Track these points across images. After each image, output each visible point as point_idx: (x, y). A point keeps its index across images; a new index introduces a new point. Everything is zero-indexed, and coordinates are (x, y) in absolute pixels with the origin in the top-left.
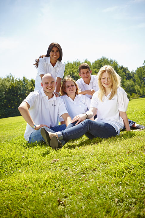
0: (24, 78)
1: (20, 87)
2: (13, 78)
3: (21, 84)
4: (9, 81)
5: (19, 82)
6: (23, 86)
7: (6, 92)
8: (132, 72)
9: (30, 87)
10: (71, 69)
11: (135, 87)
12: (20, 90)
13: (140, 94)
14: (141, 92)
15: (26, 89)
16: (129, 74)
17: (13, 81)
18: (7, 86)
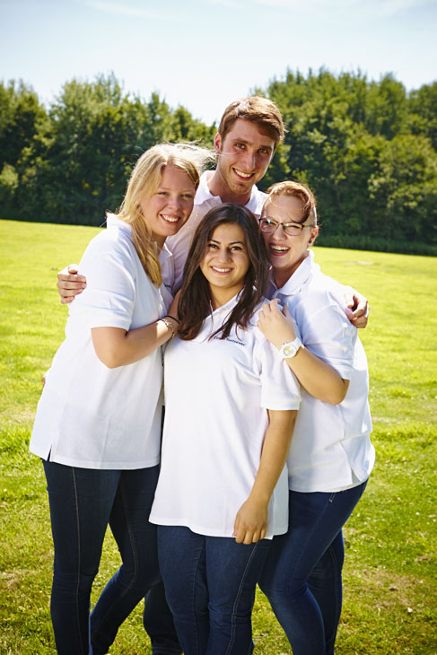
2: (117, 91)
4: (100, 98)
7: (83, 133)
10: (326, 100)
17: (116, 102)
18: (89, 114)
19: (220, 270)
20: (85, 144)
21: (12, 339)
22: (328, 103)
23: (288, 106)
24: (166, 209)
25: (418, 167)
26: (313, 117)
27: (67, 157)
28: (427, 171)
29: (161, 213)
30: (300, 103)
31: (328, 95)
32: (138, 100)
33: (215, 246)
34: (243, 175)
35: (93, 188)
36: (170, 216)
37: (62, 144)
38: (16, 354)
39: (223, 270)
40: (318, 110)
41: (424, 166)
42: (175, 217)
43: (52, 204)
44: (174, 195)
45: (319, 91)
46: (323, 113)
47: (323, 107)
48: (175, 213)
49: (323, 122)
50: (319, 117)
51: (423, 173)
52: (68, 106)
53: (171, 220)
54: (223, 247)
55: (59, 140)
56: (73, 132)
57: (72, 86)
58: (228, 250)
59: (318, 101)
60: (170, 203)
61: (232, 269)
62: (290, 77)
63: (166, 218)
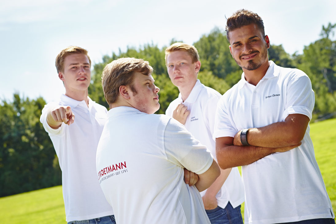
0: (17, 97)
1: (9, 121)
3: (9, 113)
5: (4, 109)
6: (15, 117)
8: (294, 55)
9: (33, 119)
12: (8, 127)
15: (23, 126)
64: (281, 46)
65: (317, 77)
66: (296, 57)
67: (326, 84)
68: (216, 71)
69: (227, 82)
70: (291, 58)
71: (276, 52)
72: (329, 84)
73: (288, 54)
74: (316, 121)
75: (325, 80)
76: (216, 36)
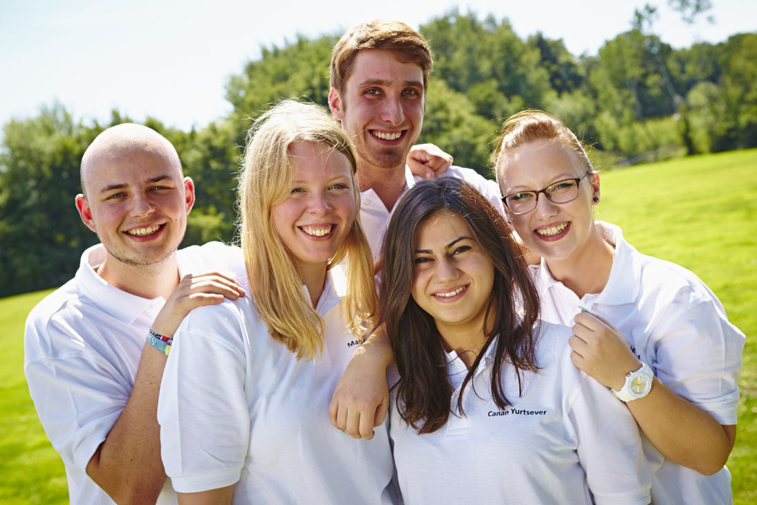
2: (68, 118)
4: (49, 131)
7: (40, 178)
8: (582, 57)
10: (313, 66)
11: (597, 123)
13: (616, 149)
14: (624, 142)
16: (570, 65)
17: (70, 131)
18: (41, 153)
19: (447, 295)
20: (45, 189)
21: (25, 459)
22: (318, 69)
23: (273, 83)
24: (305, 215)
25: (440, 115)
26: (306, 90)
27: (27, 211)
28: (453, 116)
29: (299, 224)
30: (285, 78)
31: (315, 60)
32: (95, 122)
33: (426, 260)
34: (388, 136)
35: (69, 238)
36: (315, 226)
37: (18, 195)
38: (37, 480)
39: (453, 293)
40: (308, 81)
41: (448, 112)
42: (324, 226)
43: (24, 271)
44: (315, 189)
45: (303, 59)
46: (316, 82)
47: (313, 75)
48: (323, 220)
49: (318, 92)
50: (311, 88)
51: (447, 121)
52: (13, 150)
53: (318, 233)
54: (439, 255)
55: (13, 192)
56: (27, 179)
57: (13, 126)
58: (450, 257)
59: (305, 71)
60: (310, 203)
61: (467, 286)
62: (265, 53)
63: (310, 231)
64: (560, 41)
65: (620, 94)
66: (585, 61)
67: (634, 107)
68: (451, 79)
69: (470, 98)
70: (576, 61)
71: (553, 50)
72: (639, 106)
73: (572, 55)
74: (613, 166)
75: (633, 100)
76: (452, 20)
